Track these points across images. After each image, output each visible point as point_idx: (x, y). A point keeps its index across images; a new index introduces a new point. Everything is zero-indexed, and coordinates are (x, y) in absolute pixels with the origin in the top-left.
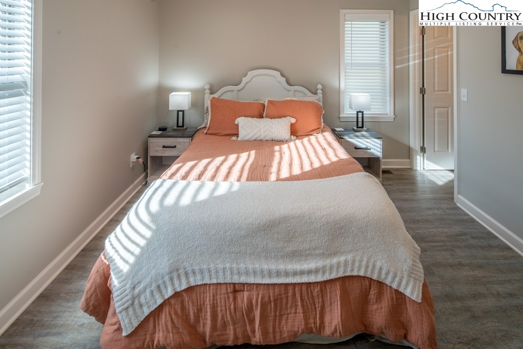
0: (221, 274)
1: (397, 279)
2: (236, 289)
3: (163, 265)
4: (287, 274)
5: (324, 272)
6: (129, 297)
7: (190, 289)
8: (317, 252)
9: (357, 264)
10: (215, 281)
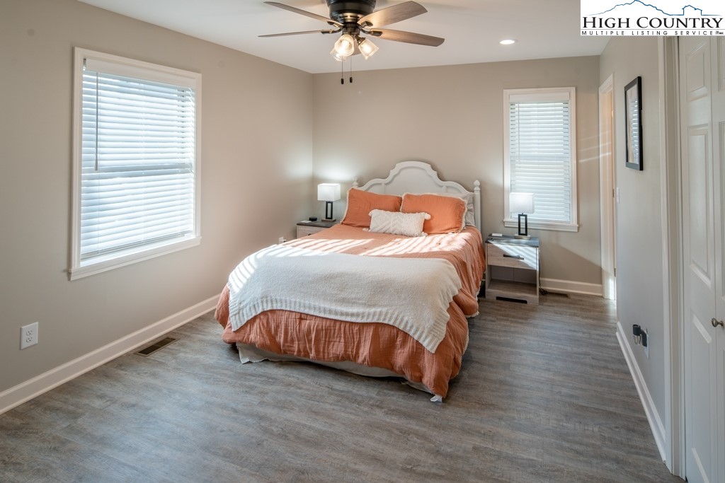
0: (293, 305)
1: (418, 333)
2: (302, 317)
3: (258, 292)
4: (336, 313)
5: (363, 317)
6: (237, 308)
7: (272, 311)
8: (360, 302)
9: (389, 316)
10: (288, 309)
